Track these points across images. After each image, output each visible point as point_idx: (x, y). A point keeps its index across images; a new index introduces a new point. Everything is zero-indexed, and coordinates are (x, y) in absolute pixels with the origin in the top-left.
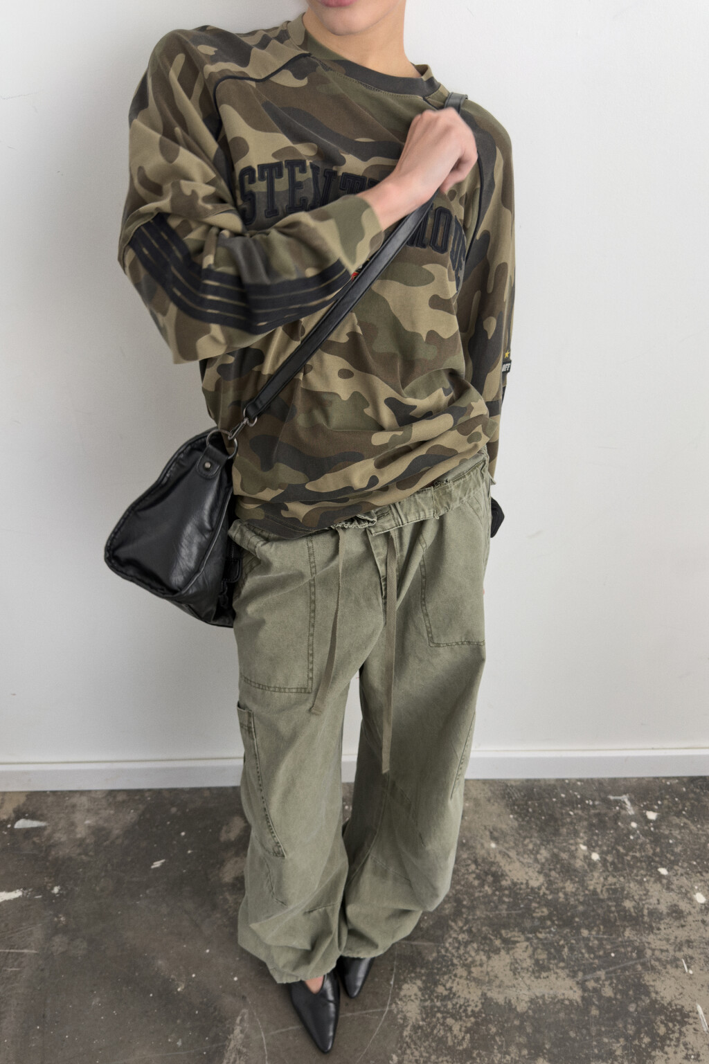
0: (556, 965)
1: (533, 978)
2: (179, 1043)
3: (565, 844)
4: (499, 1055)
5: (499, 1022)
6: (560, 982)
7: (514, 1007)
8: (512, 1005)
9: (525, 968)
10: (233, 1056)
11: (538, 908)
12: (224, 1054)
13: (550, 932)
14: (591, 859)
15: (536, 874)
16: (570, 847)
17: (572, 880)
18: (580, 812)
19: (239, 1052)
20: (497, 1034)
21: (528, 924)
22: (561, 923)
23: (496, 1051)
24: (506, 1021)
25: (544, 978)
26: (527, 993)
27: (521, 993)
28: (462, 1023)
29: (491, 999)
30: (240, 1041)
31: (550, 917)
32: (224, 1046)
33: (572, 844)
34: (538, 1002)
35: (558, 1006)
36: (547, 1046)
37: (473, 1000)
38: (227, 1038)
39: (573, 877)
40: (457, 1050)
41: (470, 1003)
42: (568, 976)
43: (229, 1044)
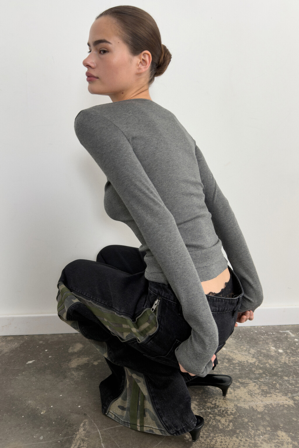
0: (275, 391)
1: (263, 397)
2: (41, 438)
3: (263, 347)
4: (253, 431)
5: (248, 416)
6: (279, 398)
7: (255, 409)
8: (254, 409)
9: (256, 394)
10: (79, 442)
11: (256, 370)
12: (72, 441)
13: (266, 379)
14: (279, 352)
15: (251, 358)
16: (266, 348)
17: (271, 359)
18: (267, 337)
19: (83, 440)
20: (248, 422)
21: (253, 376)
22: (271, 375)
23: (250, 429)
24: (253, 416)
25: (269, 397)
26: (261, 403)
27: (257, 403)
28: (226, 418)
29: (241, 407)
30: (83, 435)
31: (264, 373)
32: (72, 438)
33: (267, 347)
34: (269, 407)
35: (282, 408)
36: (281, 425)
37: (230, 408)
38: (74, 434)
39: (271, 358)
40: (226, 430)
41: (229, 409)
42: (283, 395)
43: (76, 436)
